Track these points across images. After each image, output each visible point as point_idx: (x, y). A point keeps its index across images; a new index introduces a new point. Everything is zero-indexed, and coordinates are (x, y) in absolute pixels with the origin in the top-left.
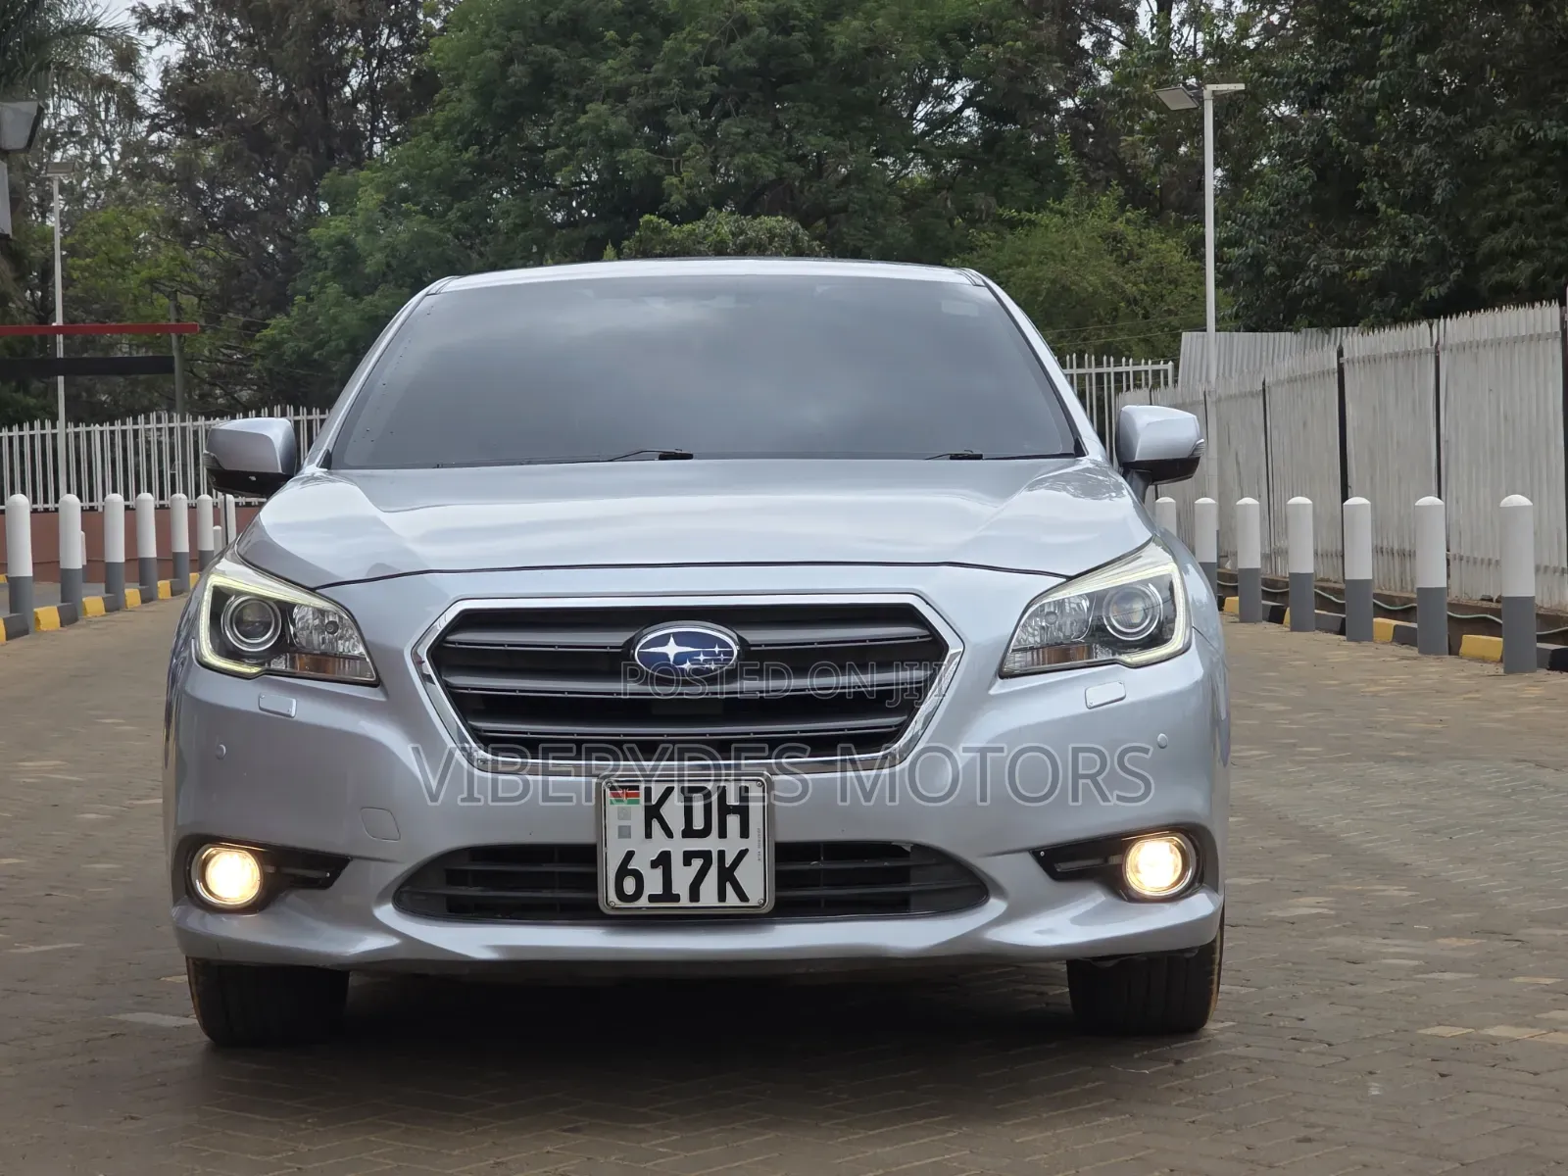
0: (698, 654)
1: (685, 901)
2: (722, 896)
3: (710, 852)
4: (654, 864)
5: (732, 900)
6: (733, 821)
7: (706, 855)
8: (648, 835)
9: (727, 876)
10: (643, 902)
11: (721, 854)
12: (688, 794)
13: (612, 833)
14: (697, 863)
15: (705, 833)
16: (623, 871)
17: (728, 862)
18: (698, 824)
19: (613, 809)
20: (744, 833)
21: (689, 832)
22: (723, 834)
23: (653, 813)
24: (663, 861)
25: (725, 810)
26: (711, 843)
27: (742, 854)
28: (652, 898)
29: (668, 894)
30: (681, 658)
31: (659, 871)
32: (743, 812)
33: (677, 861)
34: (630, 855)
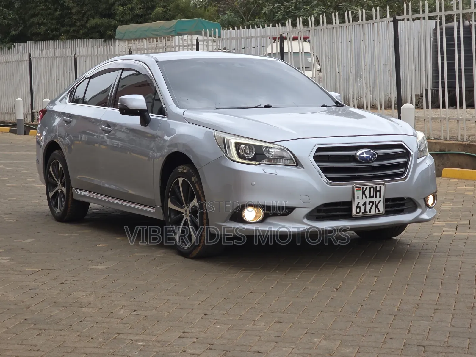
0: (370, 156)
1: (368, 213)
2: (375, 212)
3: (373, 201)
4: (363, 205)
5: (377, 212)
6: (378, 194)
7: (373, 202)
8: (362, 198)
9: (376, 206)
10: (361, 214)
11: (376, 201)
12: (370, 188)
13: (356, 198)
14: (371, 204)
15: (373, 197)
16: (357, 207)
17: (377, 203)
18: (372, 195)
19: (356, 193)
20: (380, 197)
21: (370, 197)
22: (376, 197)
23: (363, 193)
24: (365, 204)
25: (377, 191)
26: (374, 199)
27: (380, 201)
28: (363, 213)
29: (365, 212)
30: (367, 157)
31: (364, 206)
32: (380, 191)
33: (367, 203)
34: (359, 203)
